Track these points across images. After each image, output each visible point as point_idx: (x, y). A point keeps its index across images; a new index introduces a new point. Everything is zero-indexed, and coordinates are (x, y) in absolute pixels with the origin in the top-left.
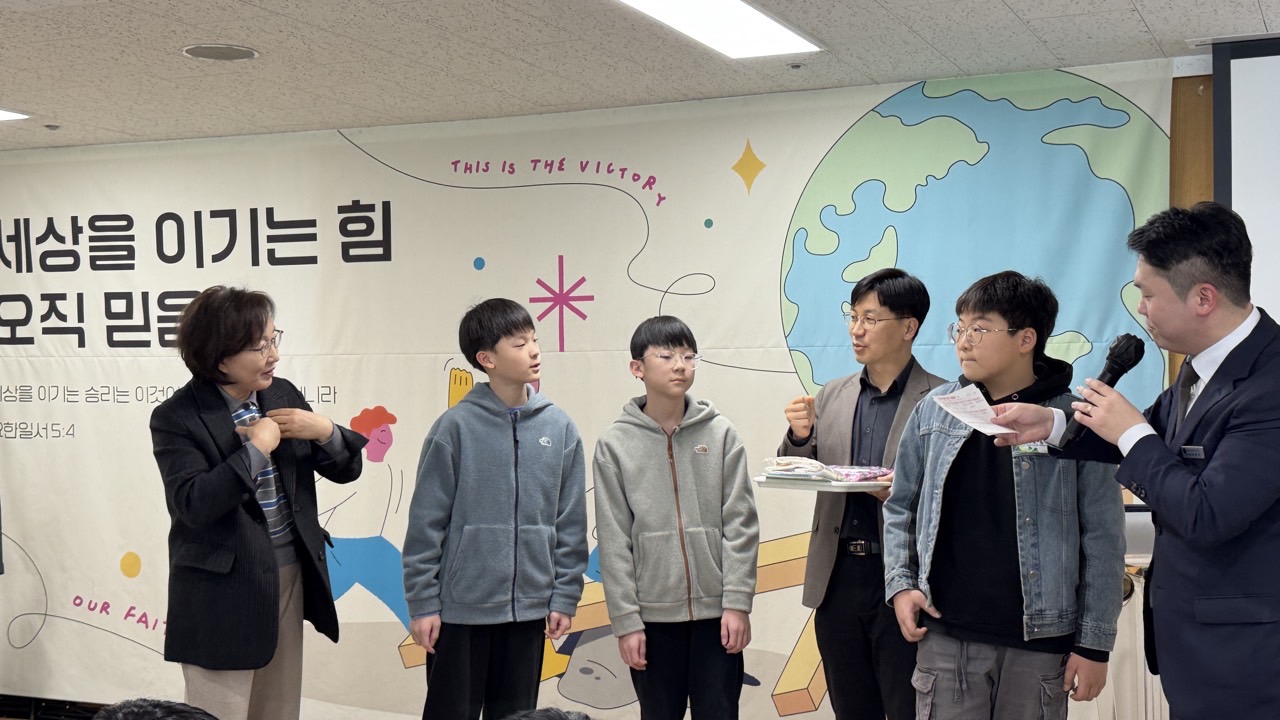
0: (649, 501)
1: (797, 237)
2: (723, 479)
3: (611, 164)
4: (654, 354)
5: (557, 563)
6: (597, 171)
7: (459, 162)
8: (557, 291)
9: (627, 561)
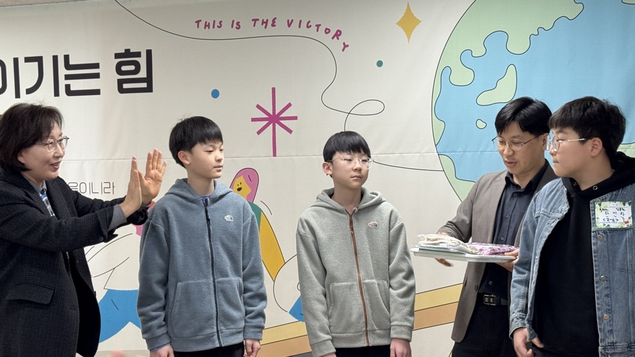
0: (337, 260)
1: (444, 73)
2: (389, 246)
3: (309, 22)
4: (340, 158)
5: (245, 304)
6: (300, 27)
7: (200, 21)
8: (271, 113)
9: (323, 304)
